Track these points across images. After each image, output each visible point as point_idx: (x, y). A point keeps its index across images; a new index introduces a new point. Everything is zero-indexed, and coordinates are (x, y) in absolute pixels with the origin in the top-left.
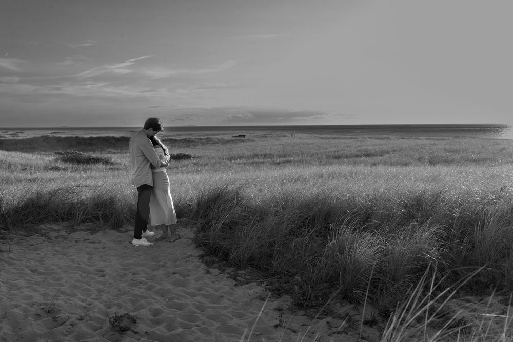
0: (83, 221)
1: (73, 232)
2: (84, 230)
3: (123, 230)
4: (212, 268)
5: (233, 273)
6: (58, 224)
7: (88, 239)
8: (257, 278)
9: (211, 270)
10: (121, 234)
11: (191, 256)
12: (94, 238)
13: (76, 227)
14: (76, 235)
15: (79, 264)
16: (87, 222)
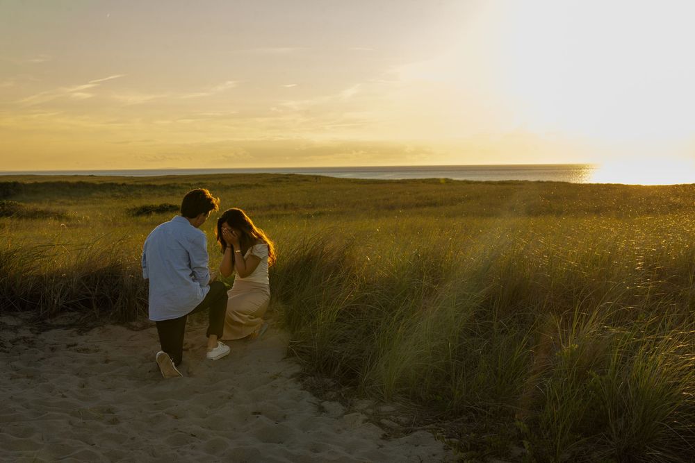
0: (62, 310)
1: (44, 331)
2: (63, 326)
3: (139, 325)
4: (326, 400)
5: (370, 411)
6: (14, 316)
7: (75, 345)
8: (422, 422)
9: (326, 404)
10: (134, 333)
11: (278, 375)
12: (86, 341)
13: (48, 321)
14: (50, 337)
15: (64, 396)
16: (70, 311)
